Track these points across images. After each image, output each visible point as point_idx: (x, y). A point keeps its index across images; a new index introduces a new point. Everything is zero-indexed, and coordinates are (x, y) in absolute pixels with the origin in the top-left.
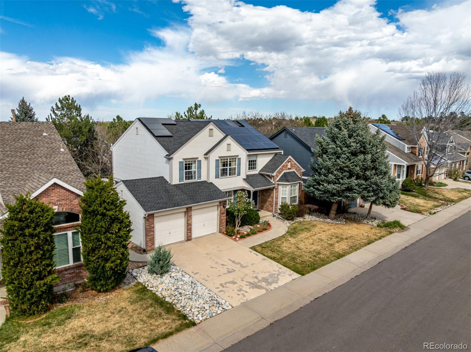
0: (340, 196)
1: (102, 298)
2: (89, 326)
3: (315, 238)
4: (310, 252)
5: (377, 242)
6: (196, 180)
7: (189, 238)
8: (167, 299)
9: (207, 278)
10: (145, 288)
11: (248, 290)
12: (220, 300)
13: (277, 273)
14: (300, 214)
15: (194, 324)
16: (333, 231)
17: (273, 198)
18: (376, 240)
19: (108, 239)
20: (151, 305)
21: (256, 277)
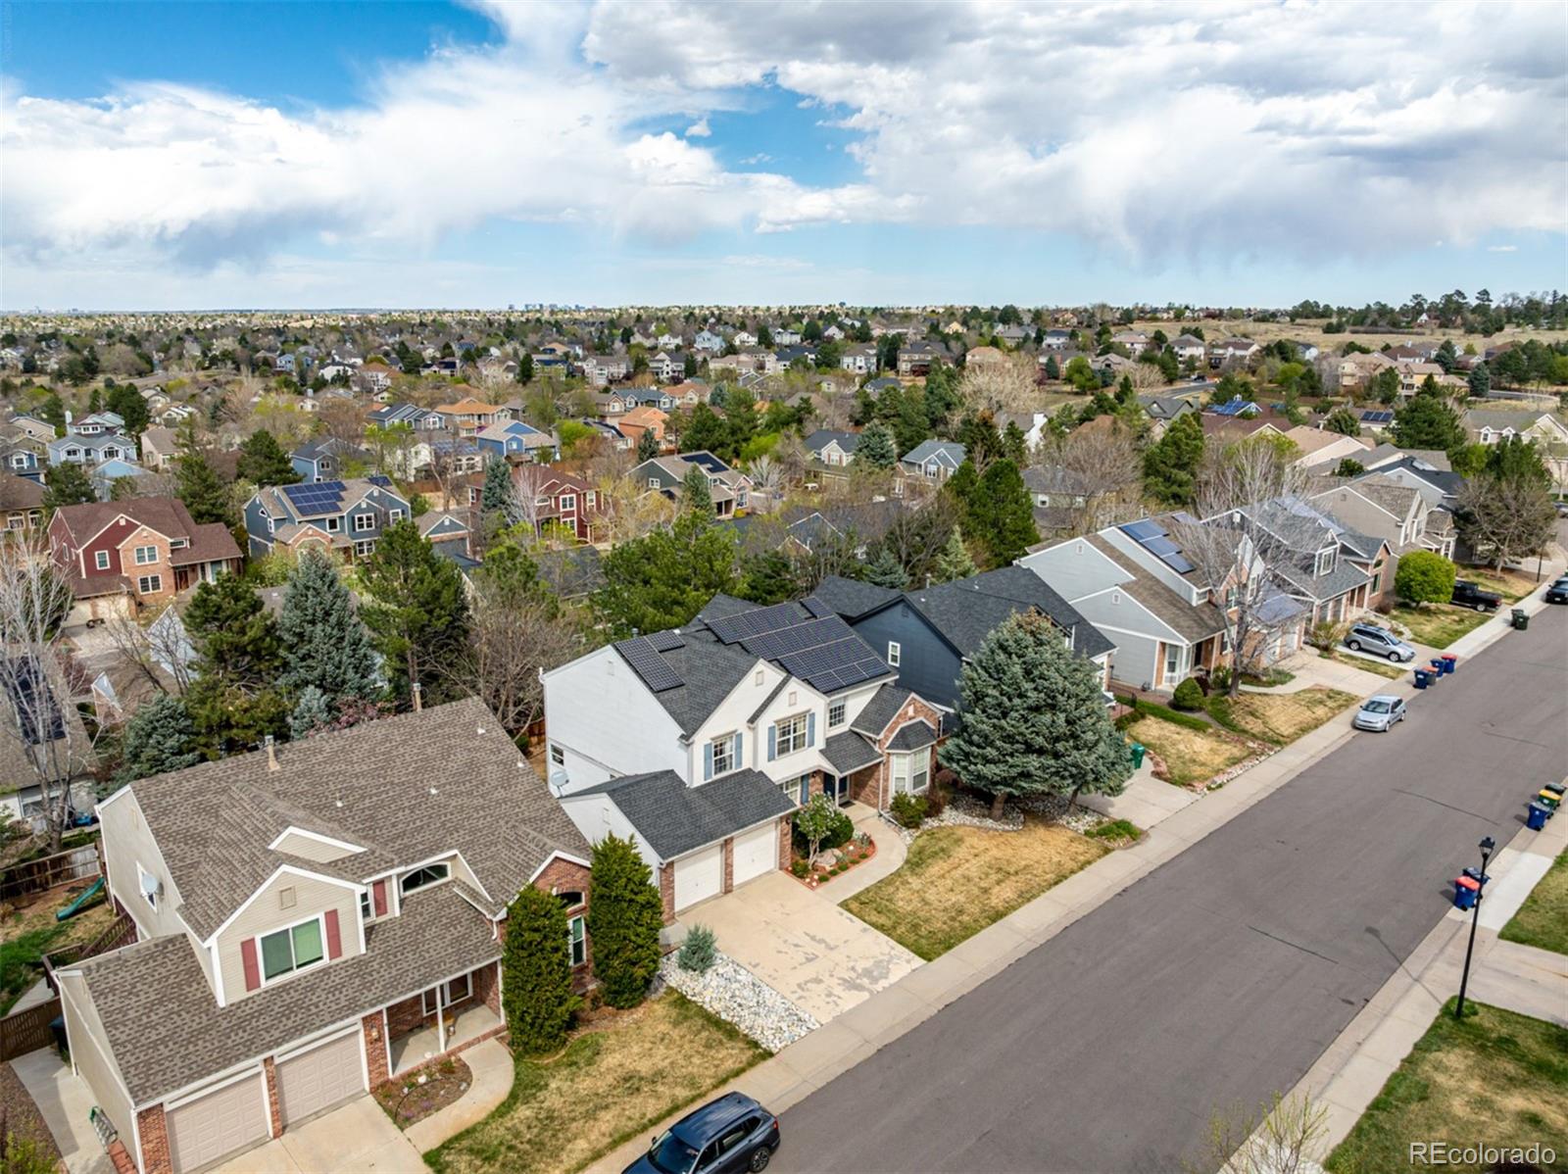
0: (1010, 786)
1: (627, 1019)
2: (630, 1065)
3: (957, 874)
4: (945, 910)
5: (1074, 877)
6: (734, 771)
7: (728, 890)
8: (724, 1016)
9: (775, 975)
10: (683, 997)
11: (842, 994)
12: (801, 1014)
13: (886, 958)
14: (934, 810)
15: (771, 1055)
16: (994, 852)
17: (878, 781)
18: (1073, 872)
19: (638, 935)
20: (703, 1026)
21: (853, 969)
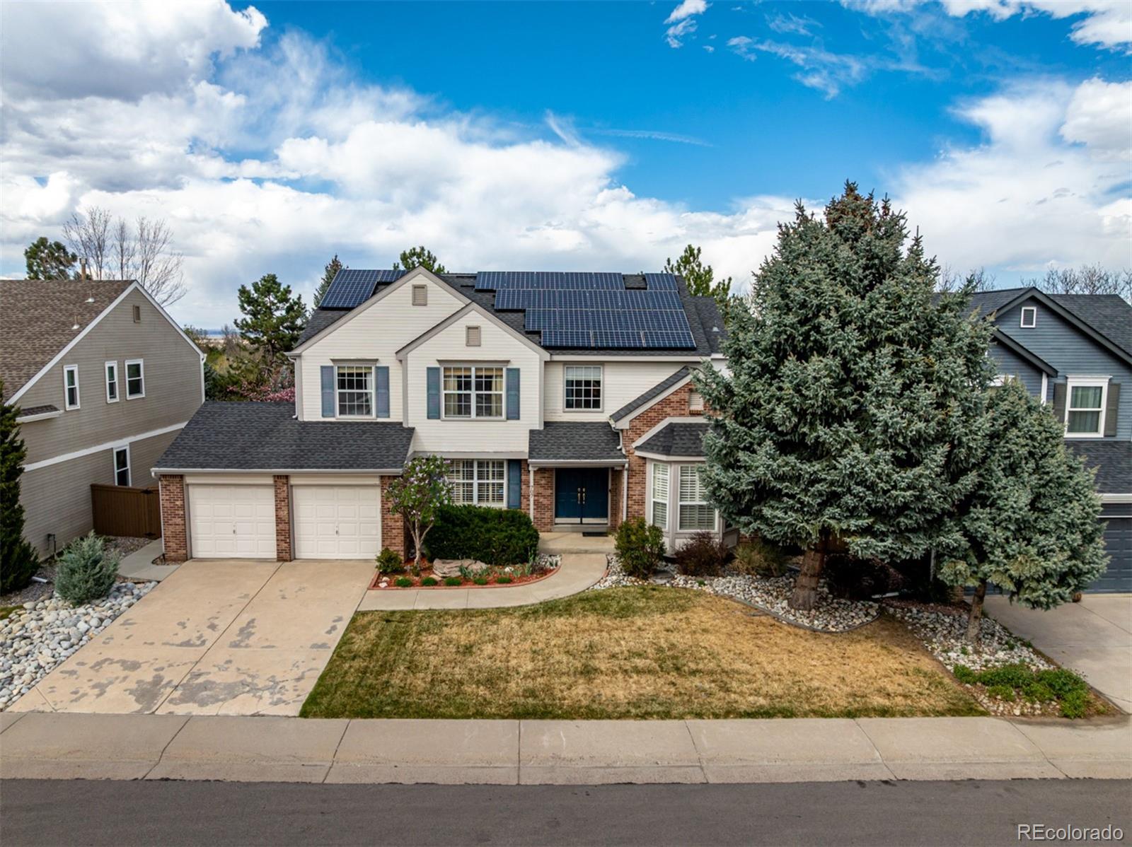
6: (373, 417)
7: (281, 555)
13: (264, 684)
21: (198, 675)
